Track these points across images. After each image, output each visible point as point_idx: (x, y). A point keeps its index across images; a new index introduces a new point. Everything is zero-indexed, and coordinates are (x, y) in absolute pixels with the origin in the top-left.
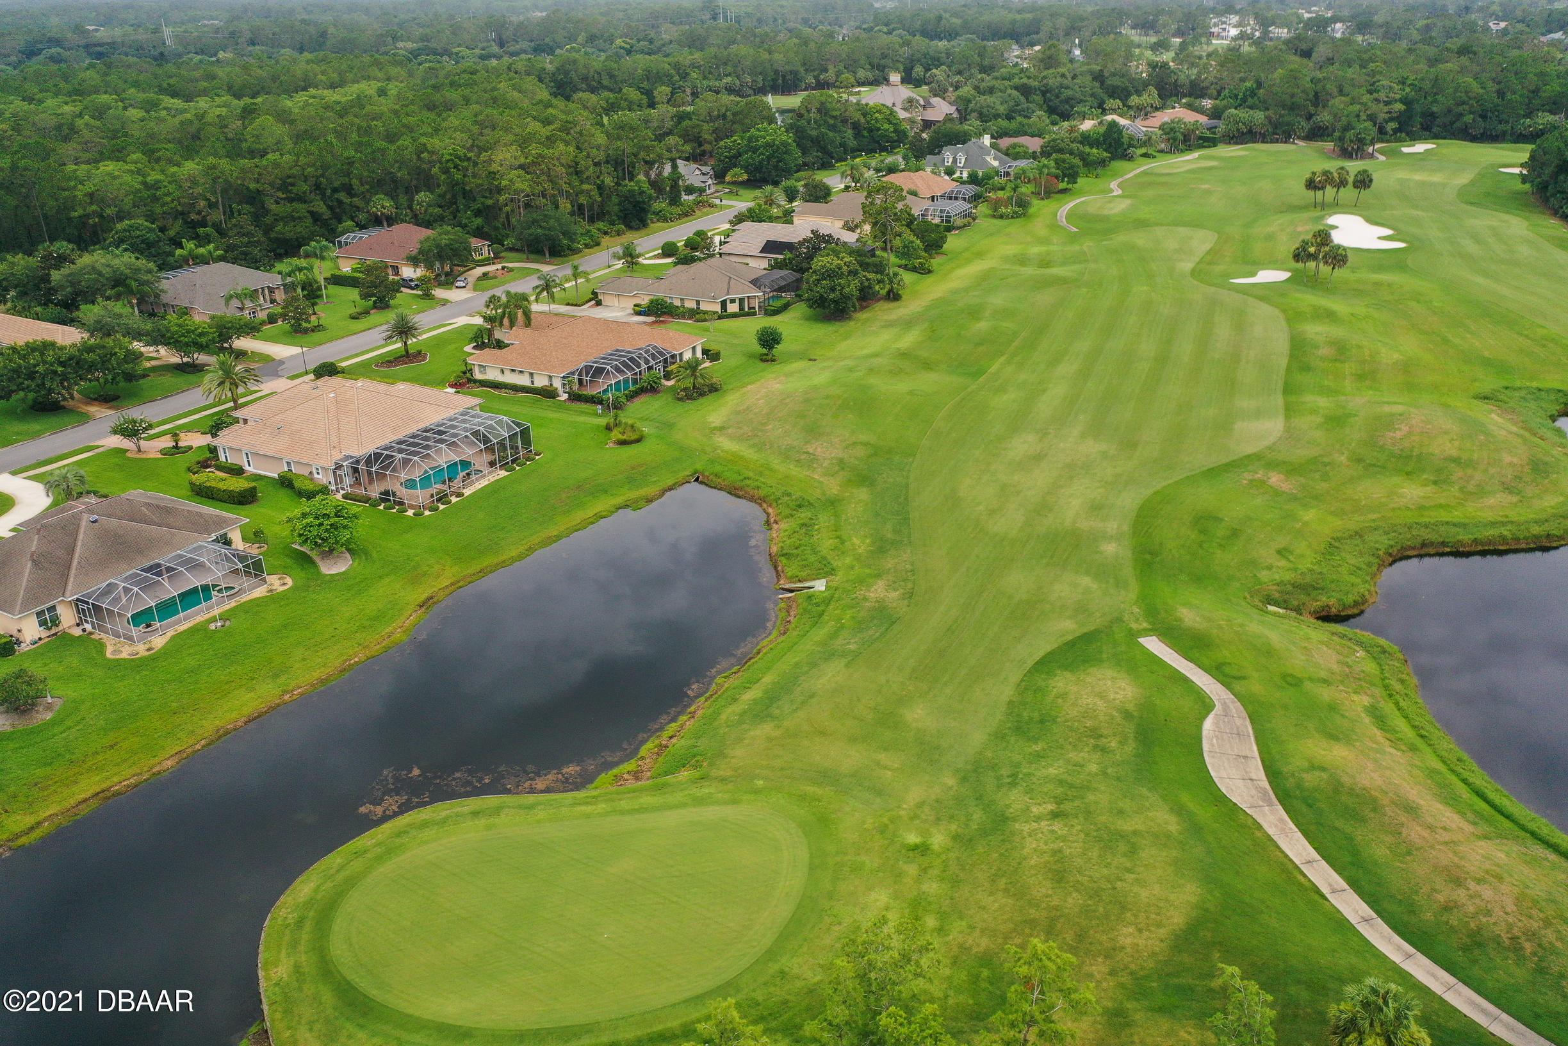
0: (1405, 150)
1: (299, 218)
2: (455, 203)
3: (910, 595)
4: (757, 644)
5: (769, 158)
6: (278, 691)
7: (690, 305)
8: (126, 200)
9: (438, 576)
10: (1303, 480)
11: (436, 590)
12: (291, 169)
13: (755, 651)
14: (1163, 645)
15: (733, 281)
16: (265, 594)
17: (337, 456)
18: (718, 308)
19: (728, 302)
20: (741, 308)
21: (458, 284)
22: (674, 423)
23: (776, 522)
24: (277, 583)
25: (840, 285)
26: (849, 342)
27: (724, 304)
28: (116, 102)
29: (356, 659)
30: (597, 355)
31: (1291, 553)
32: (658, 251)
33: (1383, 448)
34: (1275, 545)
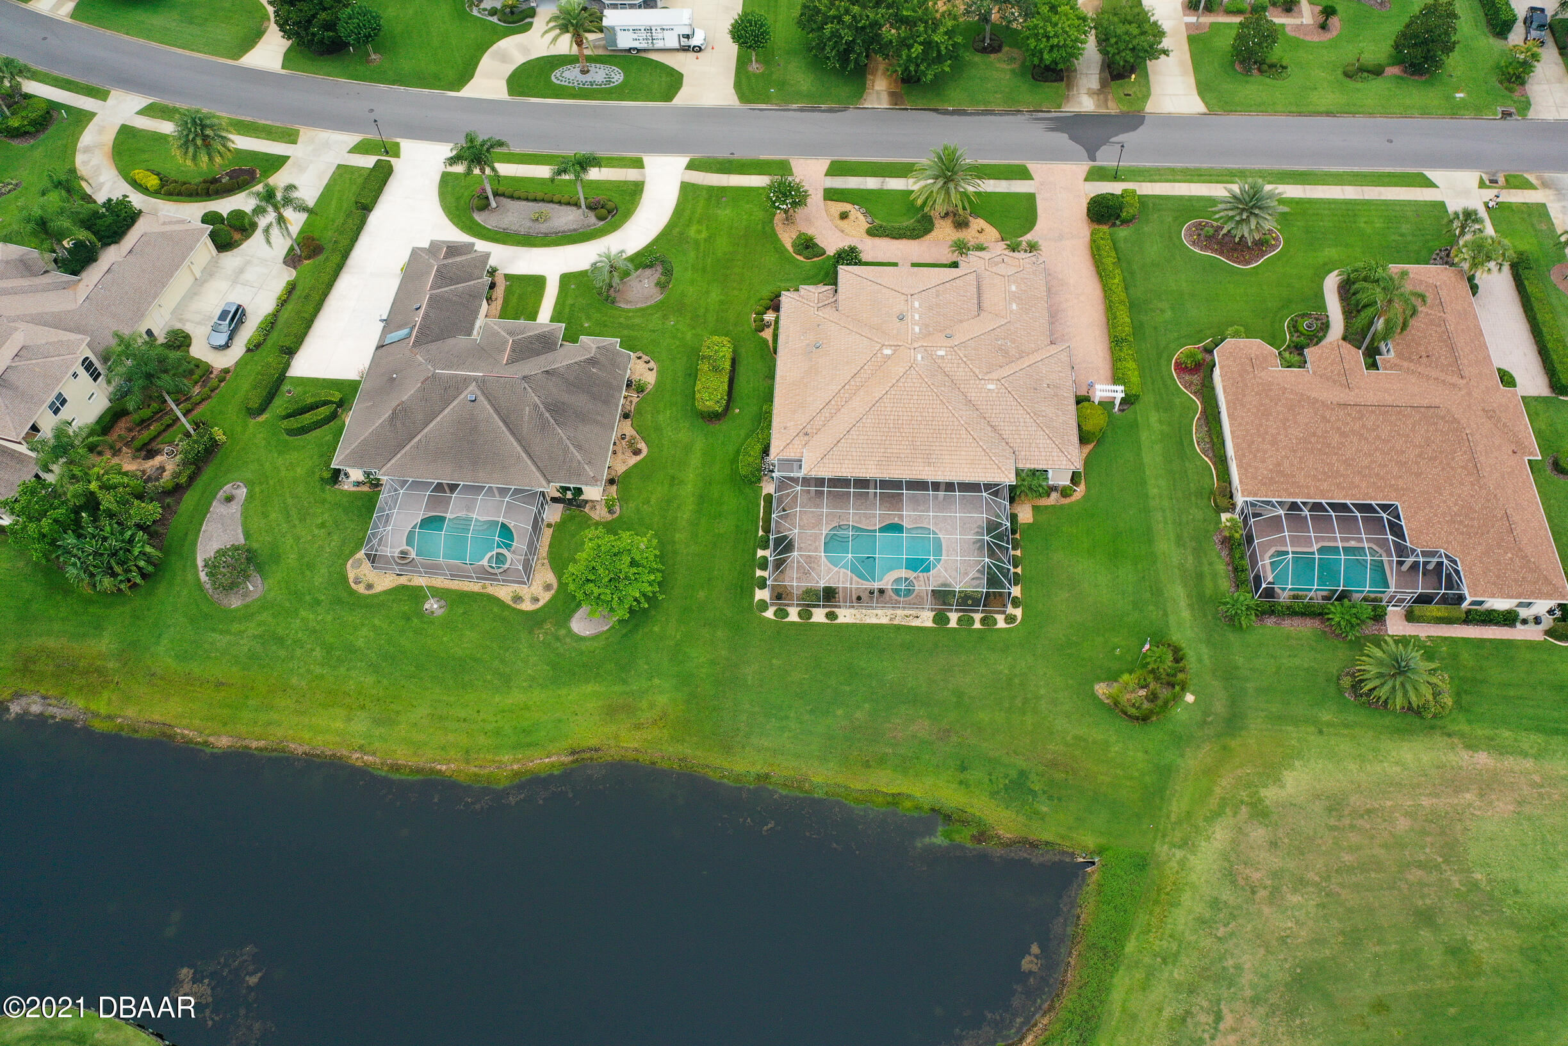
16: (509, 599)
24: (536, 590)
30: (1353, 496)
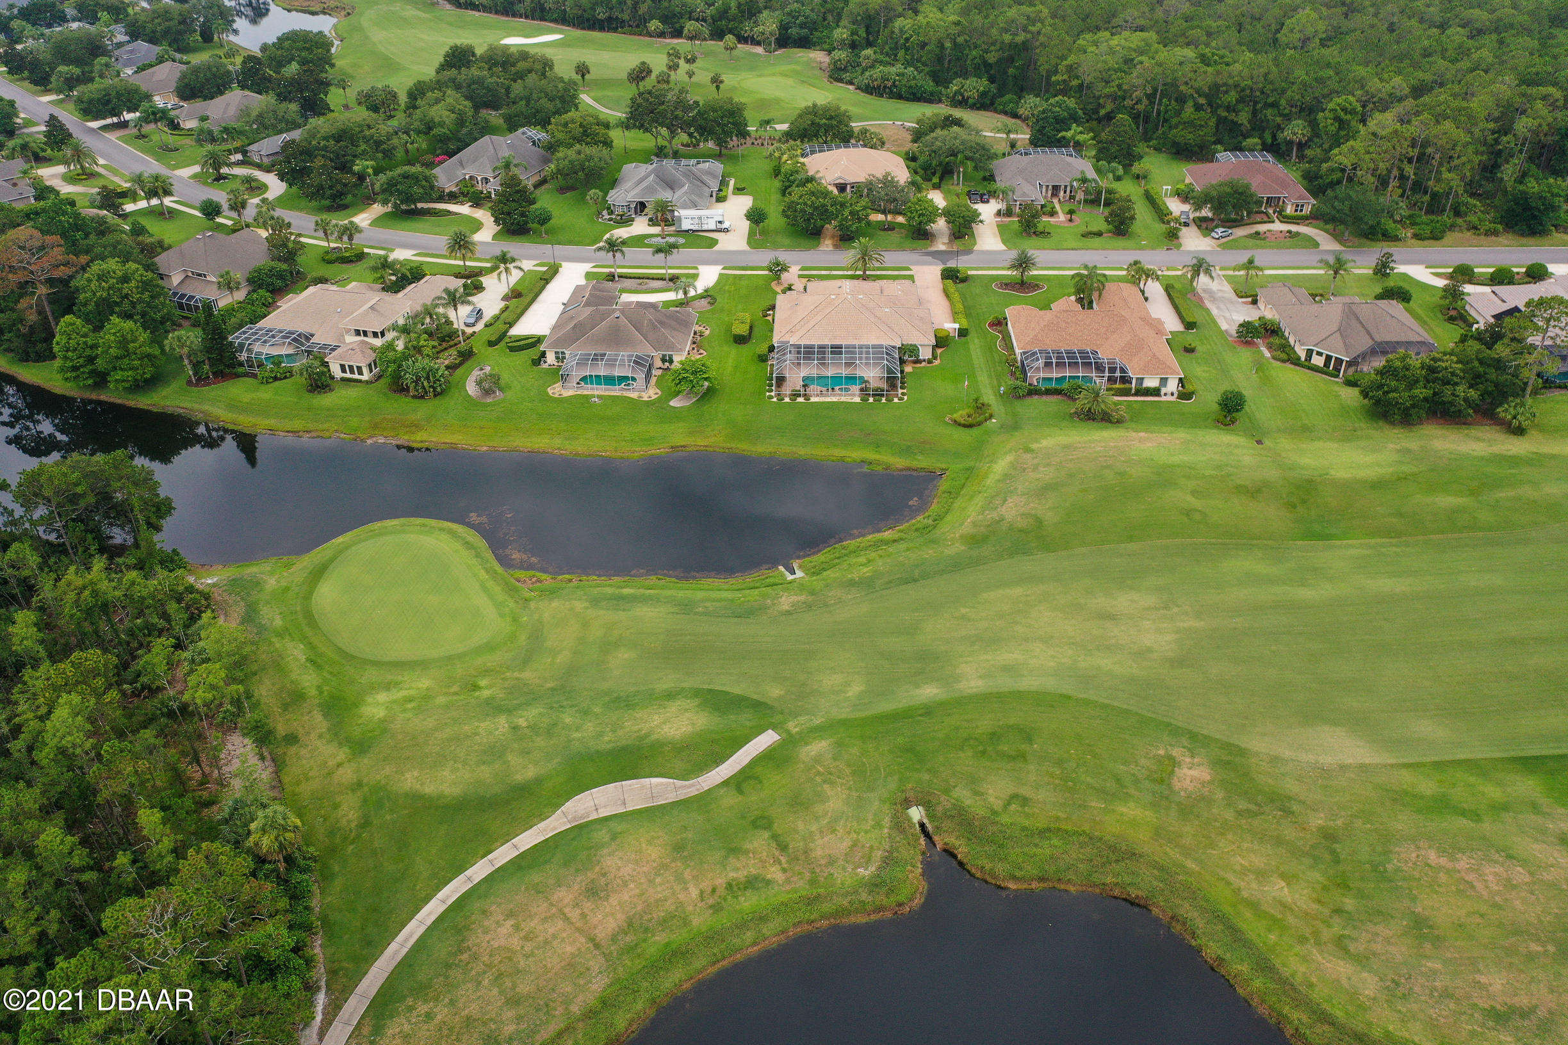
3: (788, 614)
10: (1220, 795)
11: (695, 443)
14: (770, 744)
16: (636, 397)
17: (786, 338)
18: (1303, 356)
19: (1315, 352)
20: (1327, 364)
21: (1214, 234)
24: (650, 394)
27: (1310, 353)
31: (1023, 806)
32: (1450, 270)
33: (1387, 853)
34: (1025, 791)
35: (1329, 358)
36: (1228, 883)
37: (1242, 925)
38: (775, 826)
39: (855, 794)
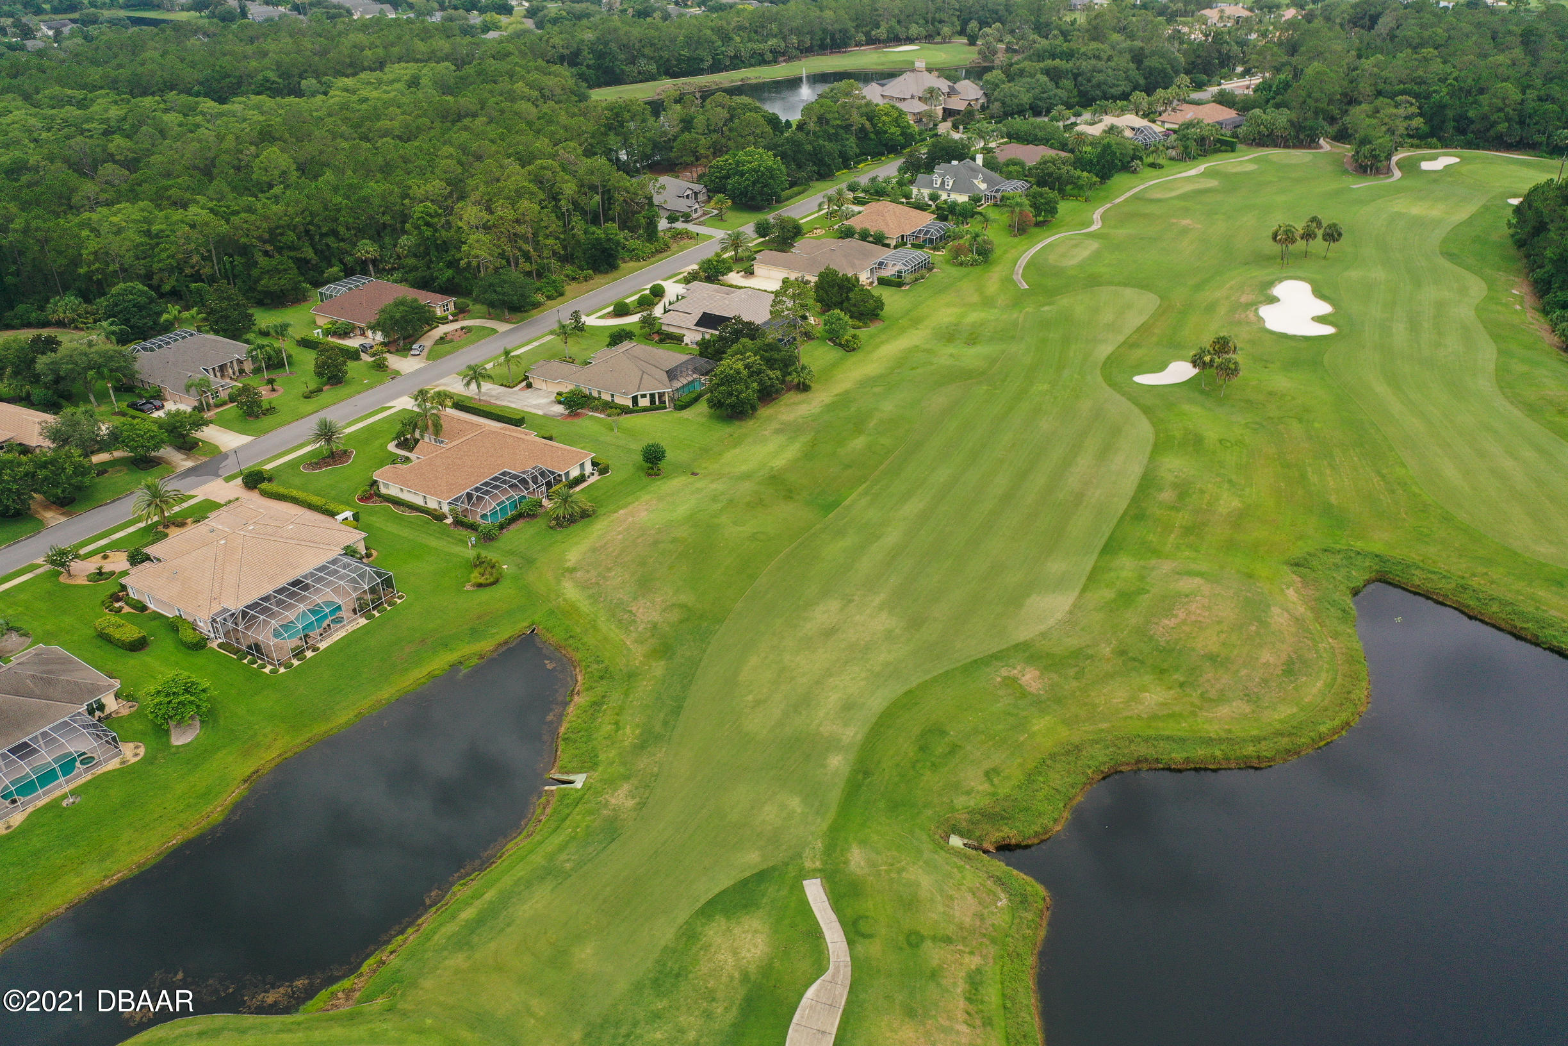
0: (1426, 166)
1: (285, 270)
2: (429, 254)
3: (642, 805)
4: (505, 846)
5: (754, 183)
6: (100, 876)
7: (606, 397)
8: (128, 255)
9: (269, 747)
10: (1055, 677)
11: (263, 762)
12: (280, 219)
13: (499, 855)
14: (821, 890)
15: (645, 376)
16: (118, 766)
17: (217, 608)
18: (630, 403)
19: (639, 397)
20: (652, 401)
21: (413, 352)
22: (536, 559)
23: (578, 693)
24: (132, 753)
25: (737, 390)
26: (737, 450)
27: (635, 399)
28: (159, 104)
29: (174, 842)
30: (487, 477)
31: (998, 774)
32: (611, 309)
33: (1151, 638)
34: (987, 765)
35: (652, 396)
36: (1131, 718)
37: (1167, 733)
38: (924, 932)
39: (921, 863)
